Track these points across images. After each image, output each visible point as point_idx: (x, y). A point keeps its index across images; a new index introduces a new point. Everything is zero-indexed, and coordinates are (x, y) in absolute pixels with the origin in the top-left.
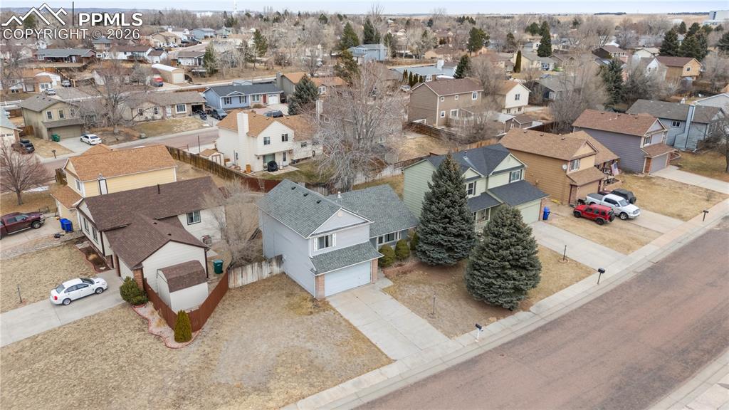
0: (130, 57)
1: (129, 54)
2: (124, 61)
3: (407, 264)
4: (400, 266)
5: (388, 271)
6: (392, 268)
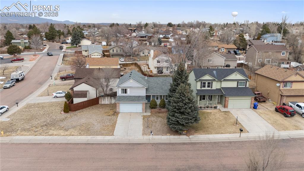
0: (164, 37)
1: (164, 35)
2: (161, 38)
3: (163, 110)
4: (159, 109)
5: (152, 110)
6: (155, 110)
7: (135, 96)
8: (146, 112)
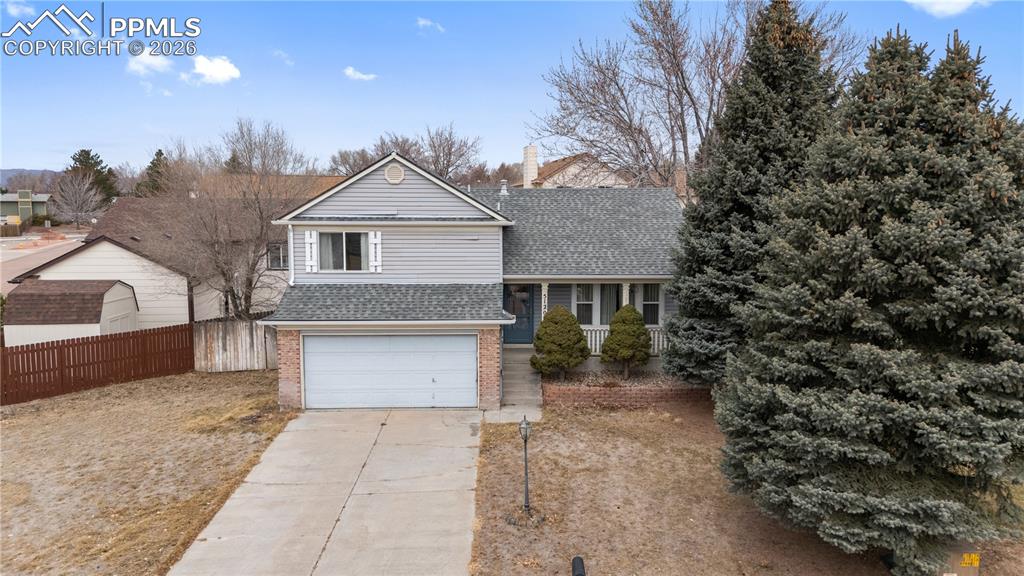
3: (633, 388)
4: (606, 385)
5: (554, 388)
6: (573, 387)
7: (424, 288)
8: (503, 405)
